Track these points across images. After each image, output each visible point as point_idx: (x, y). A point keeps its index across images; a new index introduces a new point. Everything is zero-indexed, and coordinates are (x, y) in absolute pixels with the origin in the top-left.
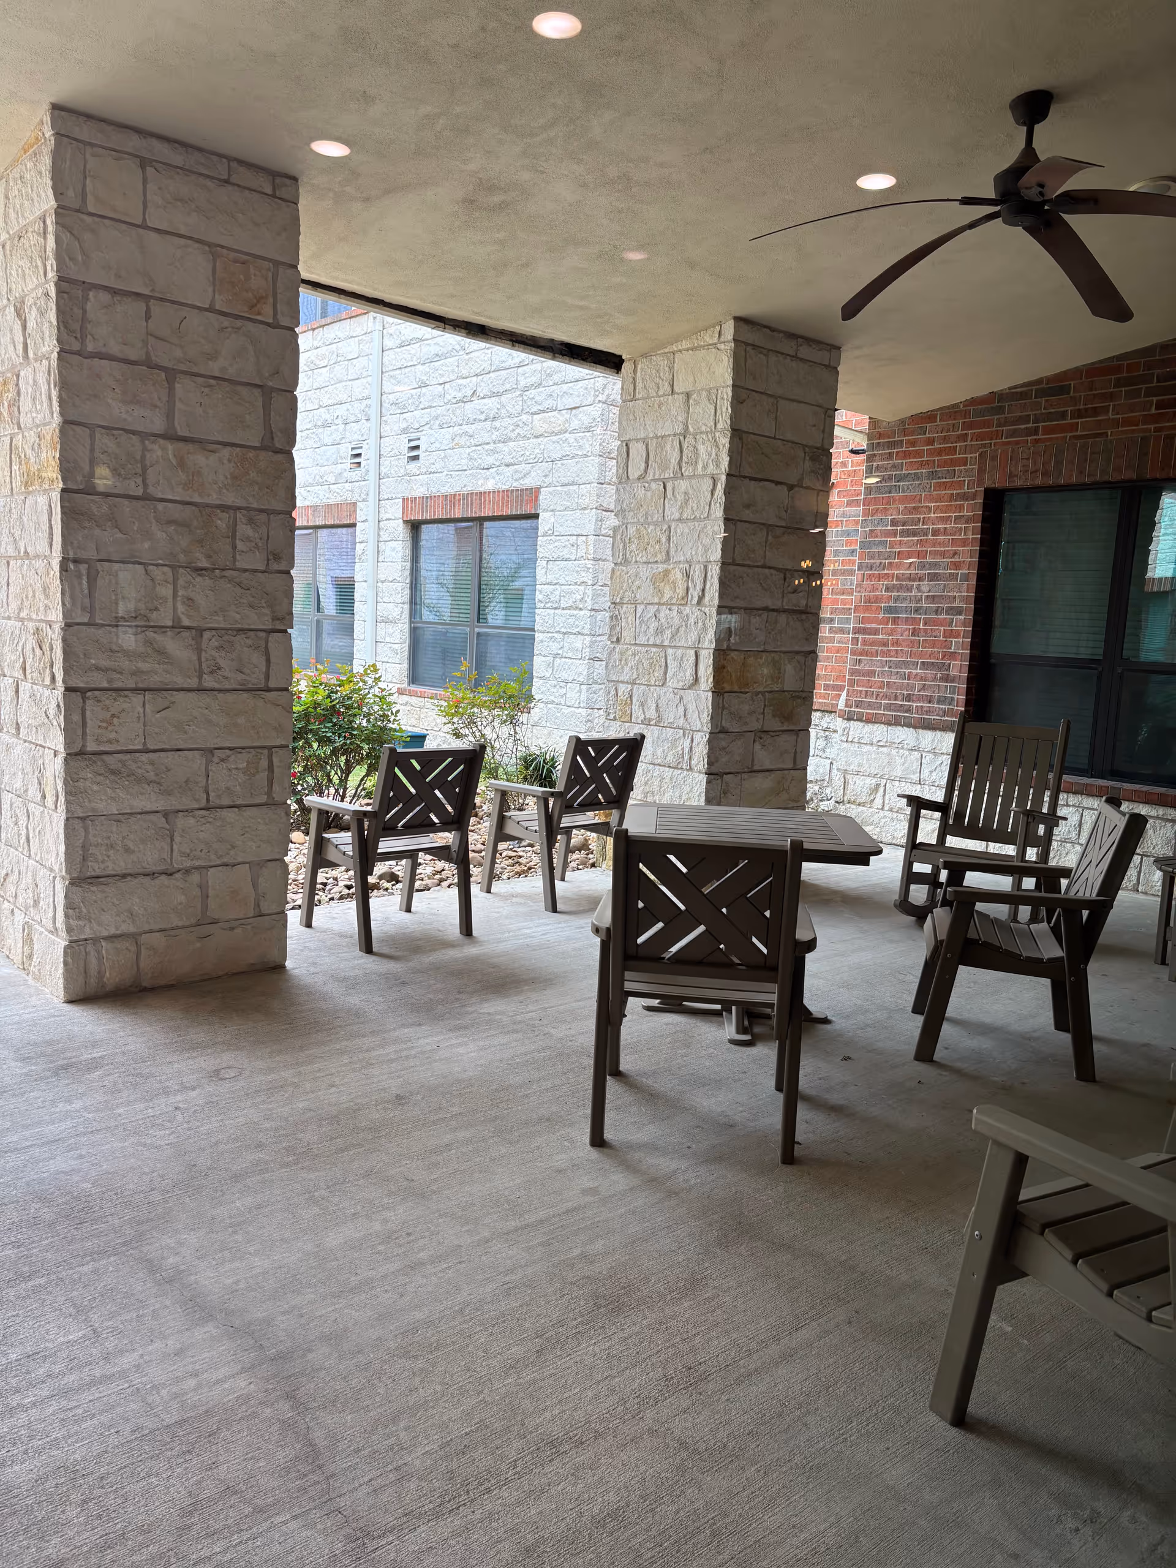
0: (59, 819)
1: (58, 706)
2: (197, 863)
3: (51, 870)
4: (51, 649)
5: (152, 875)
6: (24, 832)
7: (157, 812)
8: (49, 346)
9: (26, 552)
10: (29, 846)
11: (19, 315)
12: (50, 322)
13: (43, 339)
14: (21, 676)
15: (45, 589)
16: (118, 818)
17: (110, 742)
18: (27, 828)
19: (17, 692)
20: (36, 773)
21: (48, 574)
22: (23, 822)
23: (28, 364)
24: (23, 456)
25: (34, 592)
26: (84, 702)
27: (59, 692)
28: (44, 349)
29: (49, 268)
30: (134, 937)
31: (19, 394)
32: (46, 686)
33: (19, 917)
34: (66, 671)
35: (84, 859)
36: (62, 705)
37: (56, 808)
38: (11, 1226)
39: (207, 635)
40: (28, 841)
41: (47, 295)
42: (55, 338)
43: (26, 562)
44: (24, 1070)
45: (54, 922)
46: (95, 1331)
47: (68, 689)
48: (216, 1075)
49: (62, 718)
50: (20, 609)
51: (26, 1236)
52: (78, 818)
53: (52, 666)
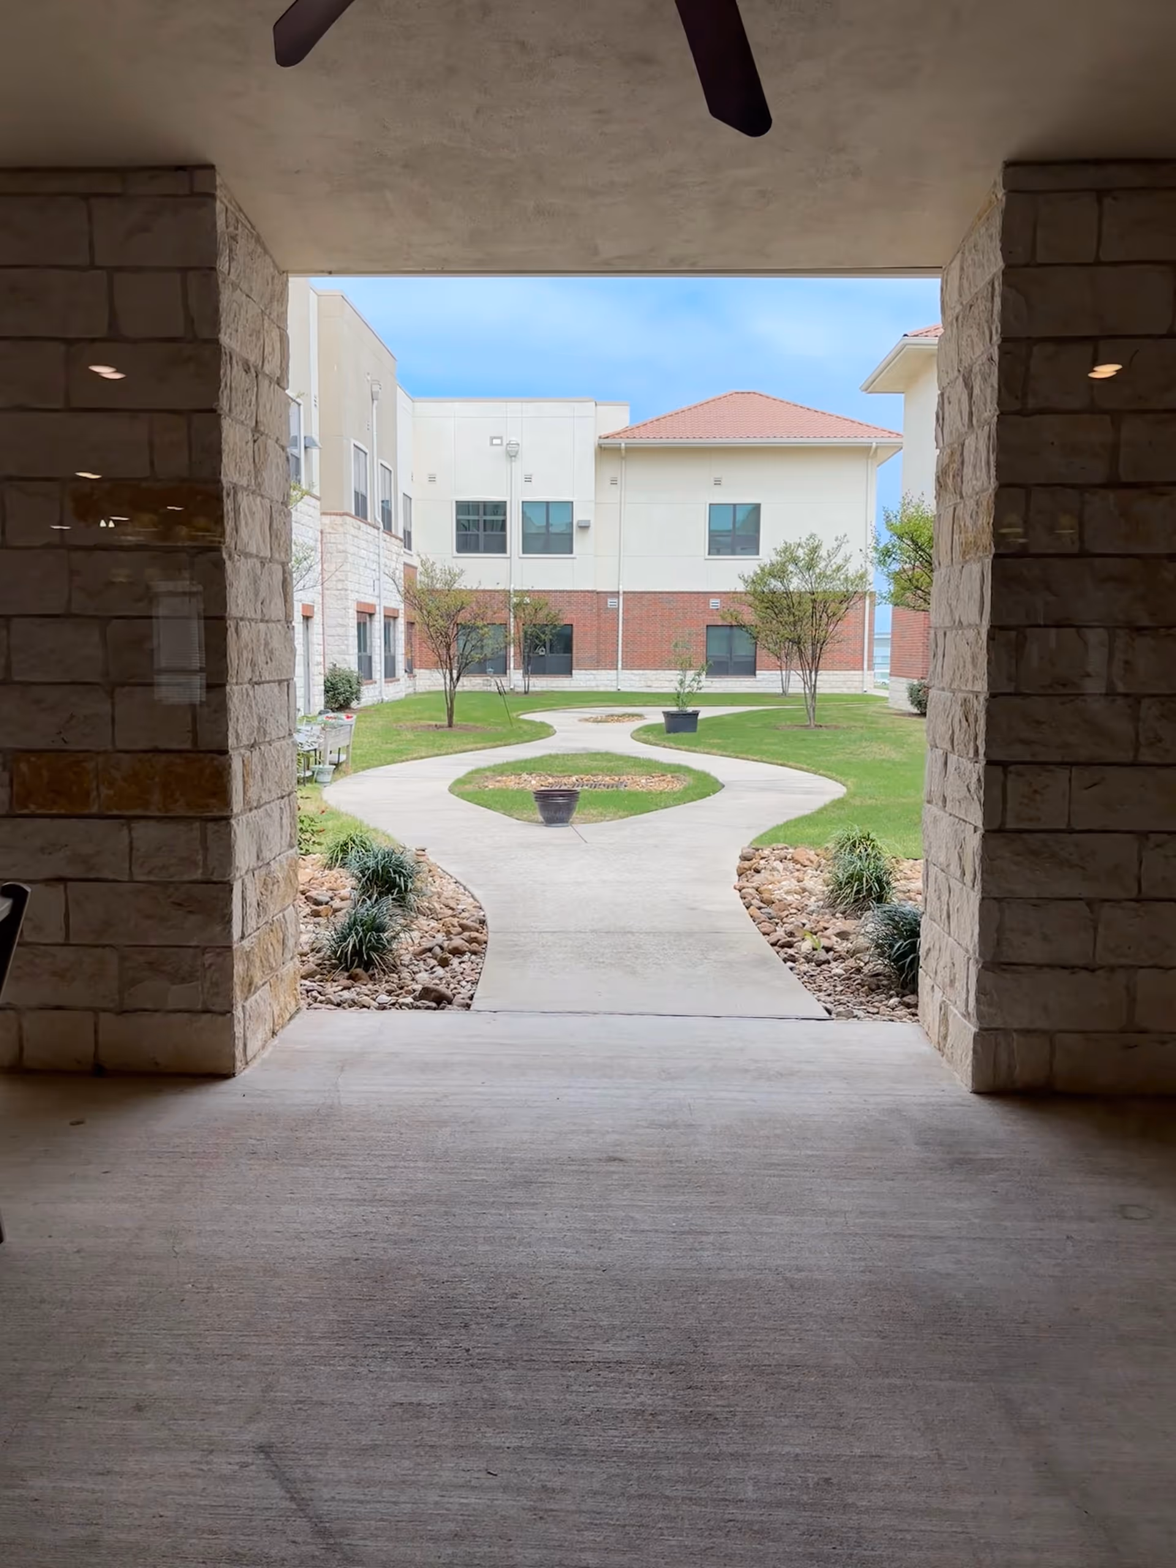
0: (975, 897)
1: (979, 780)
2: (1123, 961)
3: (967, 951)
4: (976, 721)
5: (1072, 968)
6: (945, 907)
7: (1080, 899)
8: (989, 412)
9: (960, 621)
10: (949, 923)
11: (966, 385)
12: (992, 386)
13: (985, 404)
14: (950, 749)
15: (974, 658)
16: (1039, 903)
17: (1031, 820)
18: (948, 904)
19: (946, 763)
20: (958, 847)
21: (977, 642)
22: (945, 898)
23: (973, 432)
24: (962, 525)
25: (964, 662)
26: (1006, 775)
27: (980, 766)
28: (987, 414)
29: (994, 332)
30: (1048, 1035)
31: (963, 463)
32: (969, 759)
33: (938, 993)
34: (988, 742)
35: (999, 943)
36: (982, 779)
37: (974, 886)
38: (880, 1314)
39: (1146, 703)
40: (949, 917)
41: (991, 359)
42: (995, 402)
43: (960, 632)
44: (921, 1156)
45: (967, 1006)
46: (940, 1456)
47: (989, 763)
48: (1122, 1211)
49: (982, 792)
50: (952, 680)
51: (892, 1329)
52: (995, 899)
53: (976, 738)
